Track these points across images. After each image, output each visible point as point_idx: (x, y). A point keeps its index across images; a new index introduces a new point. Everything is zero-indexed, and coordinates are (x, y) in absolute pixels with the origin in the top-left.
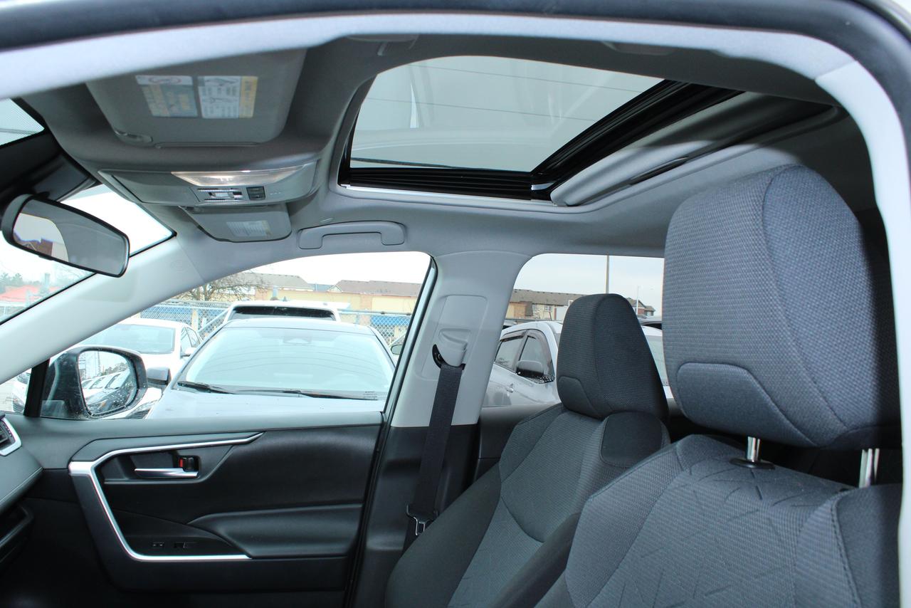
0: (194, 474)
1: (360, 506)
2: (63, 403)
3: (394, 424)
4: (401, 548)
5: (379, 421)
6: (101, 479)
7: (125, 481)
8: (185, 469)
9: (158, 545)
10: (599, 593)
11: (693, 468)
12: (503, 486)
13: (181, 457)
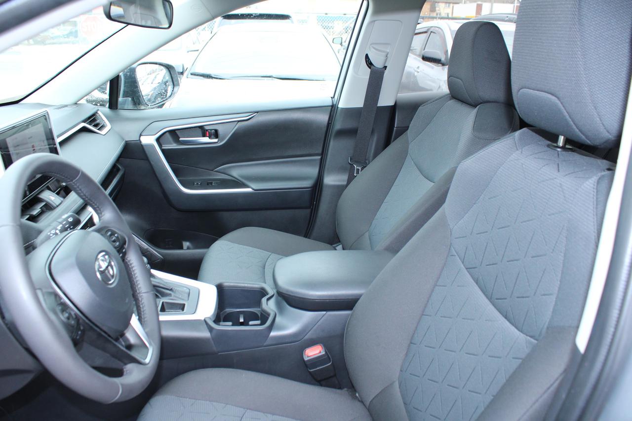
0: (216, 140)
1: (319, 157)
2: (130, 99)
3: (341, 106)
4: (345, 183)
5: (330, 104)
6: (160, 145)
7: (174, 146)
8: (210, 137)
9: (197, 184)
10: (463, 217)
11: (523, 149)
12: (410, 146)
13: (207, 130)
